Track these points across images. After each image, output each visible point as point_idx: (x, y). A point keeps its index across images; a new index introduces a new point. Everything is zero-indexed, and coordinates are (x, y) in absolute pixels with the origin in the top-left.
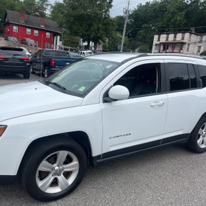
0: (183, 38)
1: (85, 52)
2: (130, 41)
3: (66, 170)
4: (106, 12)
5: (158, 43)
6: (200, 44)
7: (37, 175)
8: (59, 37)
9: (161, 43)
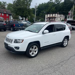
0: (55, 16)
1: (22, 21)
2: (37, 17)
3: (35, 50)
4: (29, 7)
5: (47, 17)
6: (61, 18)
8: (11, 16)
9: (48, 17)
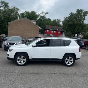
4: (82, 22)
7: (17, 59)
8: (63, 33)
